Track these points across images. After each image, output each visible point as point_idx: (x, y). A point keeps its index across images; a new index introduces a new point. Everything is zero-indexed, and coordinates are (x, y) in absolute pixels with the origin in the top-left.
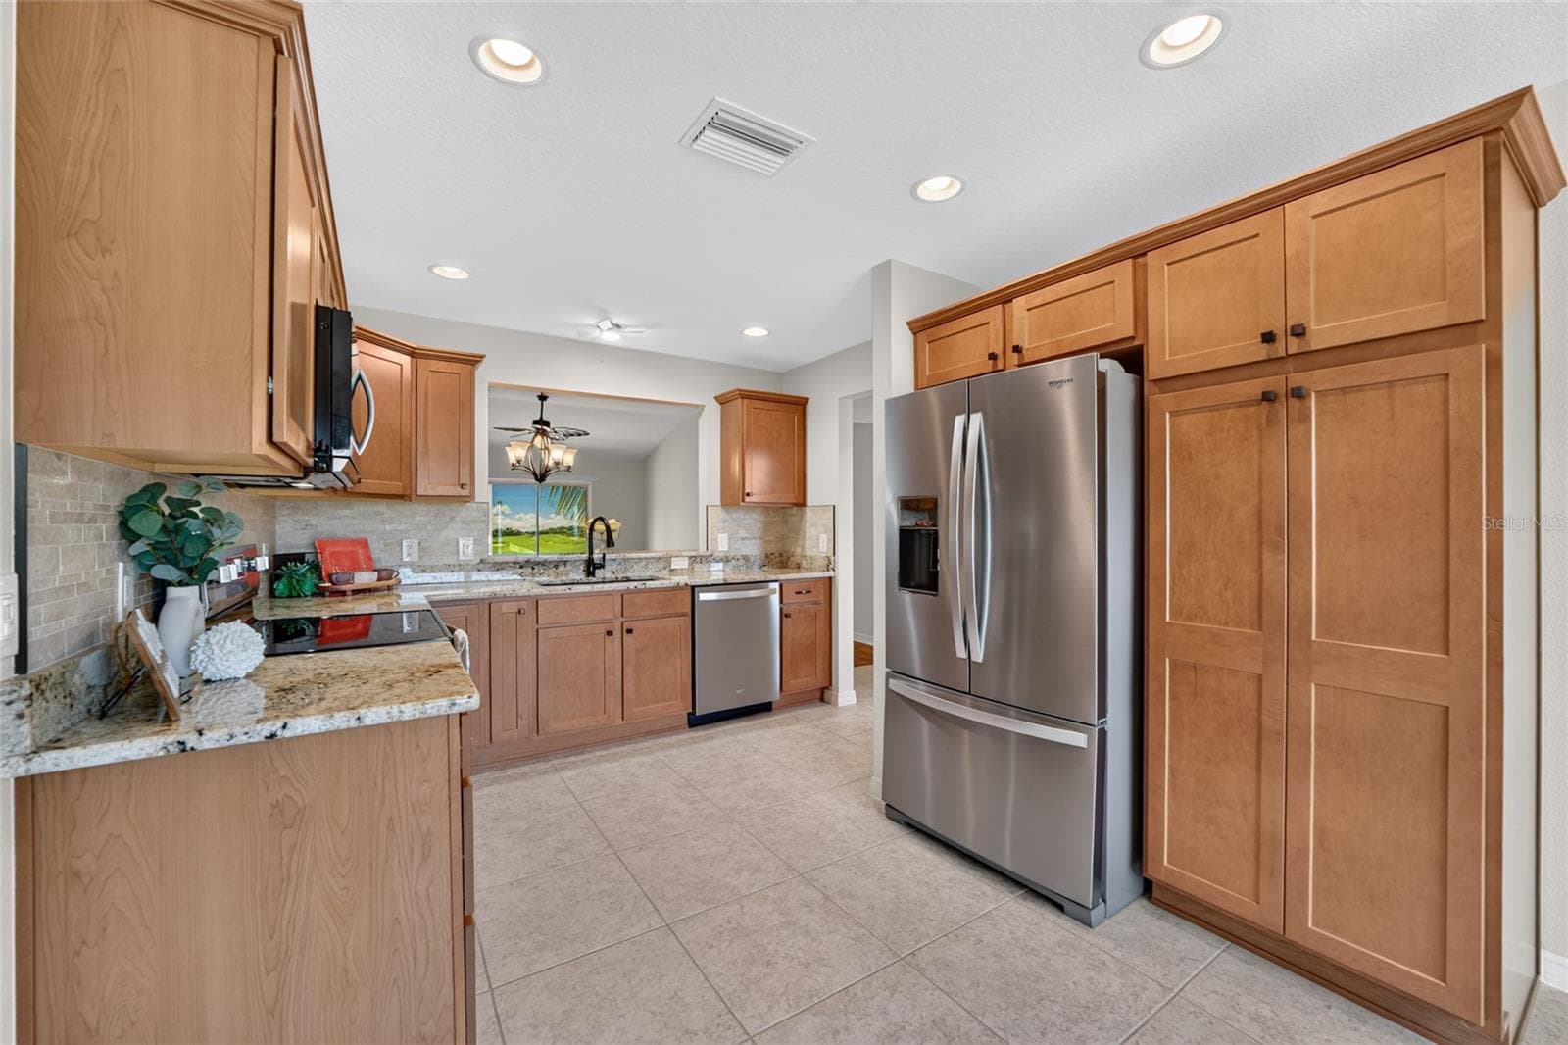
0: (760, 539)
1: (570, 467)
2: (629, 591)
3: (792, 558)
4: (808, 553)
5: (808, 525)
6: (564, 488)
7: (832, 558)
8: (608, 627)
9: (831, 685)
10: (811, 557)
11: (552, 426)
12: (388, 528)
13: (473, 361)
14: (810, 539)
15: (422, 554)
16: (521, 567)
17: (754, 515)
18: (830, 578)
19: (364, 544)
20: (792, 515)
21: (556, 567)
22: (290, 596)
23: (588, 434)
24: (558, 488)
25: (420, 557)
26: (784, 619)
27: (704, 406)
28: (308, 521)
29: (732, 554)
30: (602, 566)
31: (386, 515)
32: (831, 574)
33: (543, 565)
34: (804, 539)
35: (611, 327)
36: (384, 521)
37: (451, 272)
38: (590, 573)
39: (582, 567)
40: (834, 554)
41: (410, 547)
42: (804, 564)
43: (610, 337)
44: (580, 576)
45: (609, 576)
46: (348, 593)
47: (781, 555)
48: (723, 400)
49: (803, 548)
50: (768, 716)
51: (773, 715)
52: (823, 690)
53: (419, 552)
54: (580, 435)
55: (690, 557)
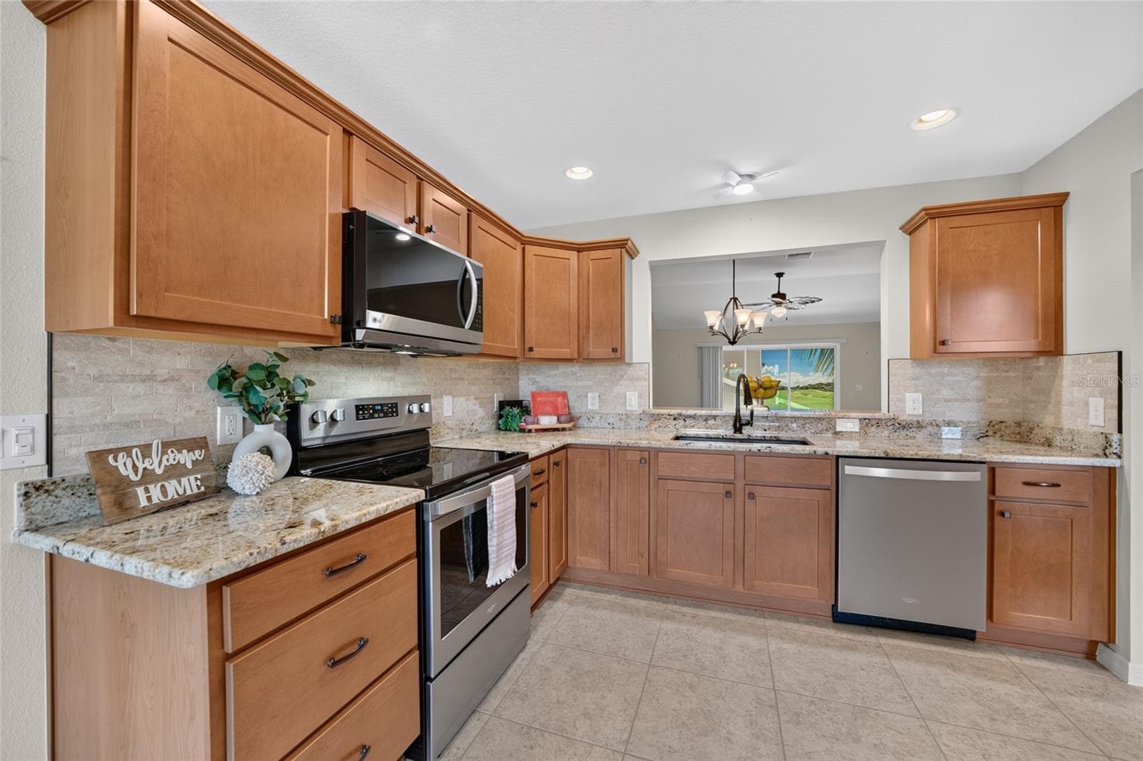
0: (979, 401)
1: (760, 329)
2: (750, 453)
3: (1036, 431)
4: (1067, 424)
5: (1065, 383)
6: (822, 350)
7: (1115, 437)
8: (730, 488)
9: (1111, 640)
10: (1071, 432)
11: (787, 298)
12: (579, 384)
13: (623, 247)
14: (1071, 404)
15: (601, 404)
16: (675, 419)
17: (966, 370)
18: (1112, 471)
19: (564, 395)
20: (1038, 368)
21: (706, 420)
22: (506, 430)
23: (821, 300)
24: (816, 350)
25: (600, 407)
26: (998, 519)
27: (885, 241)
28: (535, 379)
29: (928, 419)
30: (749, 423)
31: (578, 375)
32: (1112, 462)
33: (694, 418)
34: (1059, 403)
35: (740, 179)
36: (577, 379)
37: (580, 173)
38: (738, 429)
39: (732, 423)
40: (1120, 431)
41: (593, 398)
42: (1058, 440)
43: (744, 191)
44: (729, 432)
45: (758, 433)
46: (533, 431)
47: (1019, 424)
48: (911, 229)
49: (1057, 416)
50: (966, 648)
51: (975, 649)
52: (1093, 645)
53: (600, 402)
54: (813, 302)
55: (860, 420)
